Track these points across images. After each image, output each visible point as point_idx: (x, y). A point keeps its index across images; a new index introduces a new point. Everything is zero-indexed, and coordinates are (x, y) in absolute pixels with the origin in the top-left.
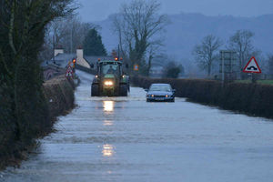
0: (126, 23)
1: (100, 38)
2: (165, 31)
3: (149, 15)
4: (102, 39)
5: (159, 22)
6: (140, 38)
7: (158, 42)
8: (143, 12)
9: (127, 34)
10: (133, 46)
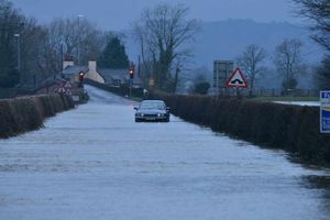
0: (150, 31)
1: (123, 48)
2: (194, 40)
3: (175, 21)
4: (126, 50)
5: (187, 29)
6: (165, 47)
7: (186, 53)
8: (169, 18)
9: (150, 43)
10: (158, 58)
